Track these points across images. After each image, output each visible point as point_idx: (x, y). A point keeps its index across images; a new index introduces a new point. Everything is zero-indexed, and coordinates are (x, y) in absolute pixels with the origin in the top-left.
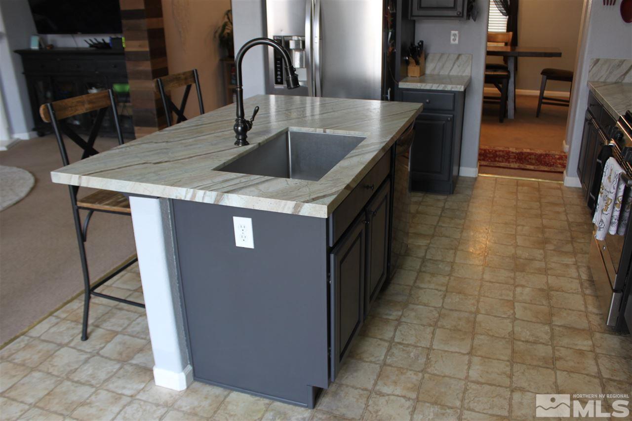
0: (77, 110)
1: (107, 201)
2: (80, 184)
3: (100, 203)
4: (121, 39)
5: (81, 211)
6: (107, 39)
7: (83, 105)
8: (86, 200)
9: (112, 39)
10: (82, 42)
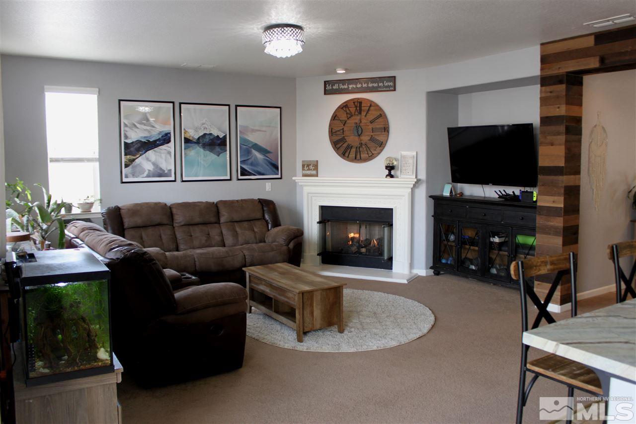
0: (540, 270)
1: (562, 370)
2: (556, 352)
3: (554, 371)
4: (533, 192)
5: (527, 373)
6: (517, 191)
7: (546, 265)
8: (536, 363)
9: (522, 192)
10: (490, 192)
